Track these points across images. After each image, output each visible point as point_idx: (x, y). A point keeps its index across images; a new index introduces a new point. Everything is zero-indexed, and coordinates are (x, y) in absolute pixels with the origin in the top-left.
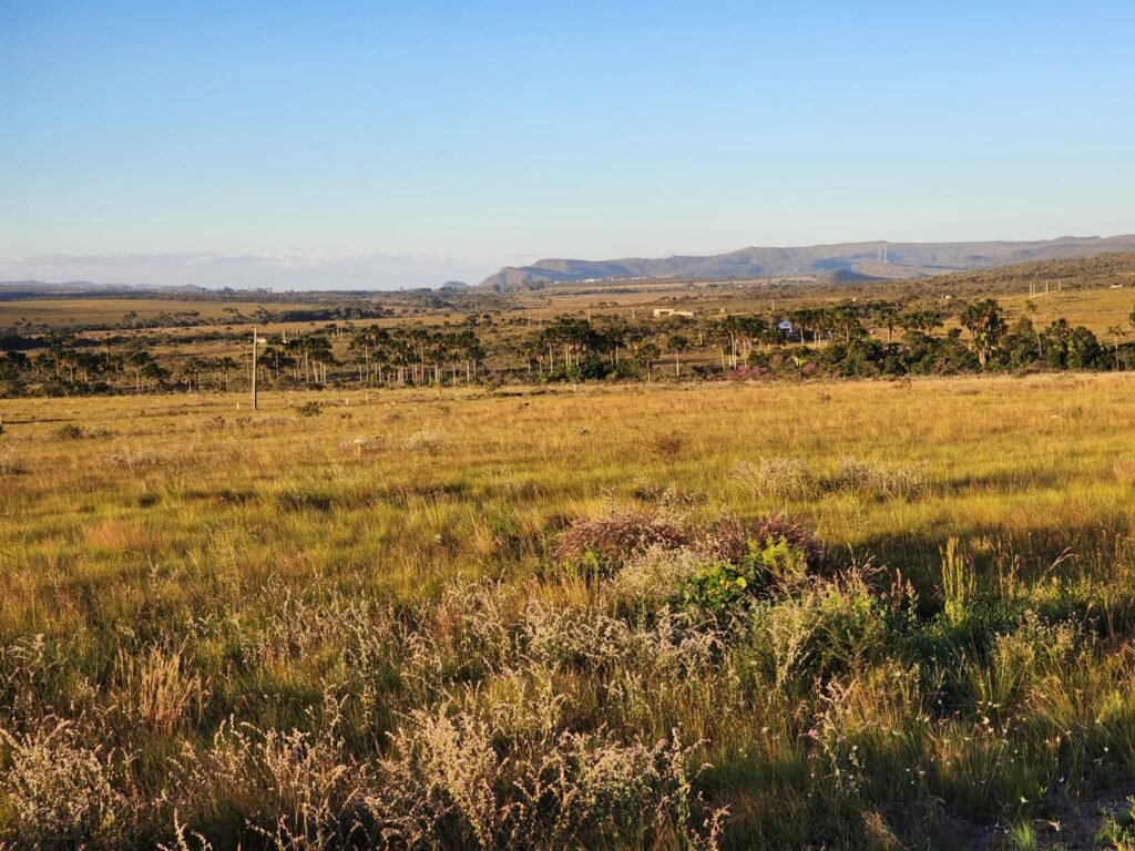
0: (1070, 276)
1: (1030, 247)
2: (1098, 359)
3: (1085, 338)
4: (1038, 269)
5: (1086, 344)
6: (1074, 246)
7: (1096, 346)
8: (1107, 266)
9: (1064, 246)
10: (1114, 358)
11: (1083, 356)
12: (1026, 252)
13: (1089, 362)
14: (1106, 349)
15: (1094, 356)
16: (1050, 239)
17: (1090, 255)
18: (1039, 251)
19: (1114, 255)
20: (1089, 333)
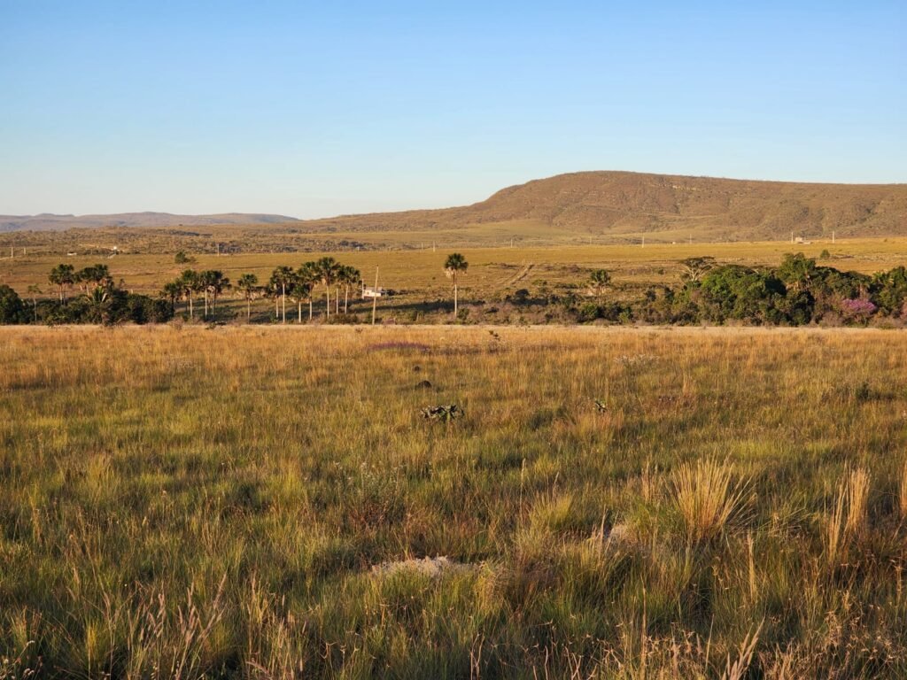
0: (41, 245)
1: (16, 220)
2: (19, 313)
3: (9, 295)
4: (17, 238)
5: (9, 300)
6: (51, 221)
7: (18, 301)
8: (73, 238)
9: (44, 221)
10: (33, 313)
11: (6, 310)
12: (12, 224)
13: (11, 315)
14: (27, 305)
15: (15, 311)
16: (33, 215)
17: (61, 228)
18: (24, 224)
19: (81, 230)
20: (12, 290)
